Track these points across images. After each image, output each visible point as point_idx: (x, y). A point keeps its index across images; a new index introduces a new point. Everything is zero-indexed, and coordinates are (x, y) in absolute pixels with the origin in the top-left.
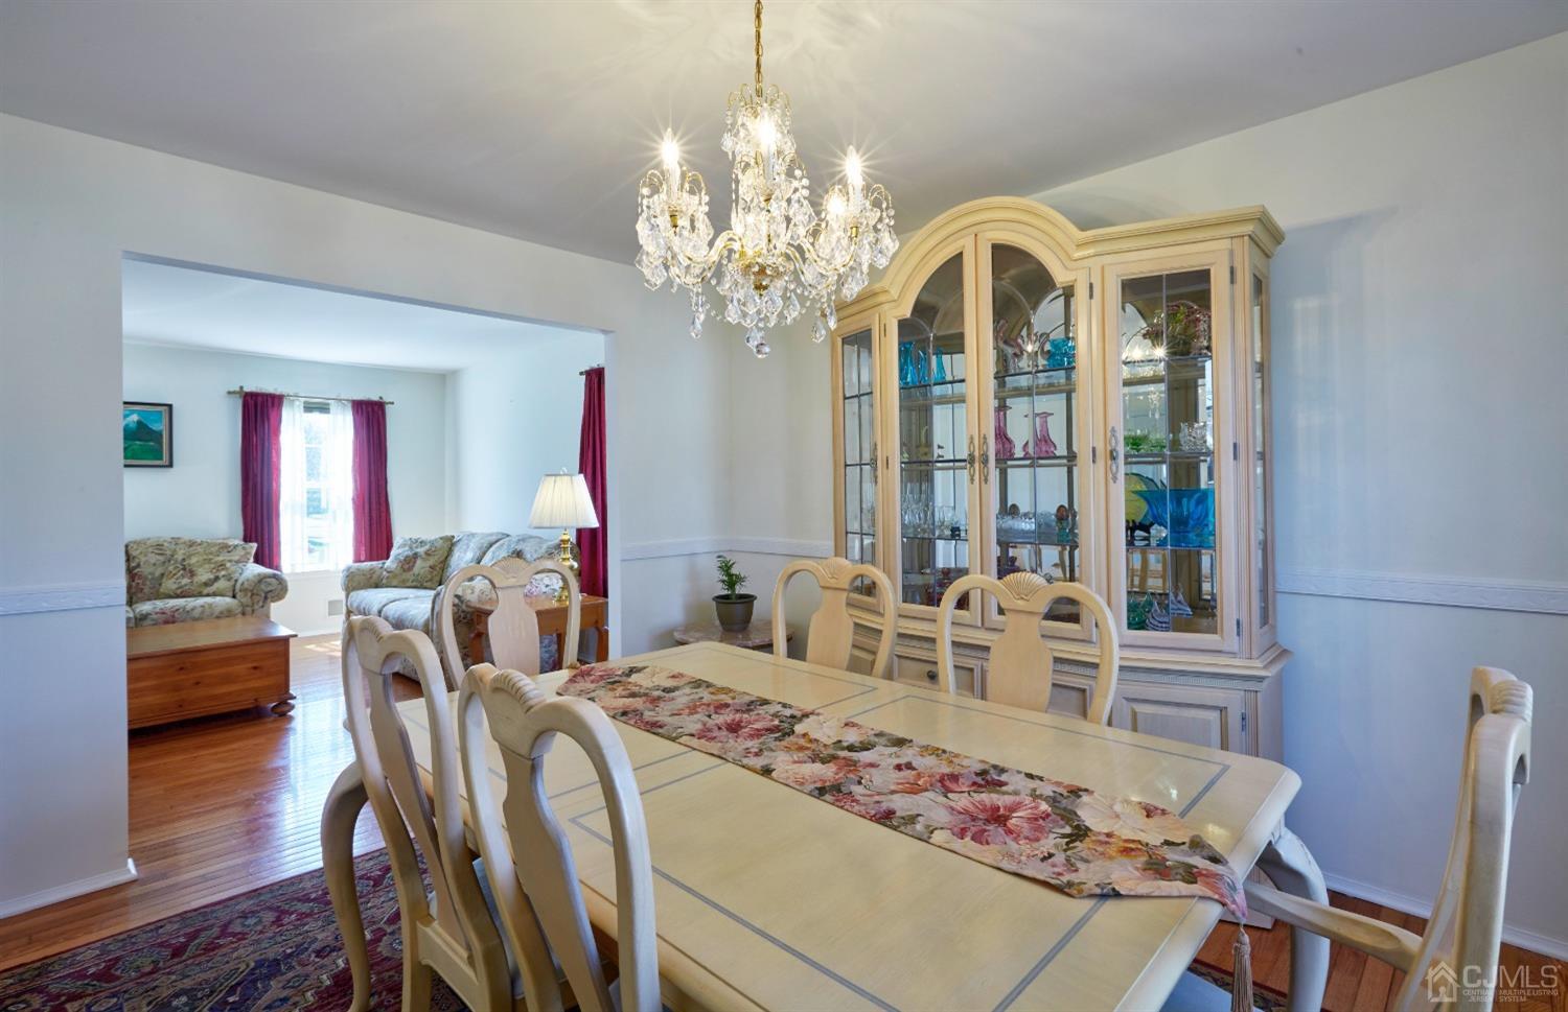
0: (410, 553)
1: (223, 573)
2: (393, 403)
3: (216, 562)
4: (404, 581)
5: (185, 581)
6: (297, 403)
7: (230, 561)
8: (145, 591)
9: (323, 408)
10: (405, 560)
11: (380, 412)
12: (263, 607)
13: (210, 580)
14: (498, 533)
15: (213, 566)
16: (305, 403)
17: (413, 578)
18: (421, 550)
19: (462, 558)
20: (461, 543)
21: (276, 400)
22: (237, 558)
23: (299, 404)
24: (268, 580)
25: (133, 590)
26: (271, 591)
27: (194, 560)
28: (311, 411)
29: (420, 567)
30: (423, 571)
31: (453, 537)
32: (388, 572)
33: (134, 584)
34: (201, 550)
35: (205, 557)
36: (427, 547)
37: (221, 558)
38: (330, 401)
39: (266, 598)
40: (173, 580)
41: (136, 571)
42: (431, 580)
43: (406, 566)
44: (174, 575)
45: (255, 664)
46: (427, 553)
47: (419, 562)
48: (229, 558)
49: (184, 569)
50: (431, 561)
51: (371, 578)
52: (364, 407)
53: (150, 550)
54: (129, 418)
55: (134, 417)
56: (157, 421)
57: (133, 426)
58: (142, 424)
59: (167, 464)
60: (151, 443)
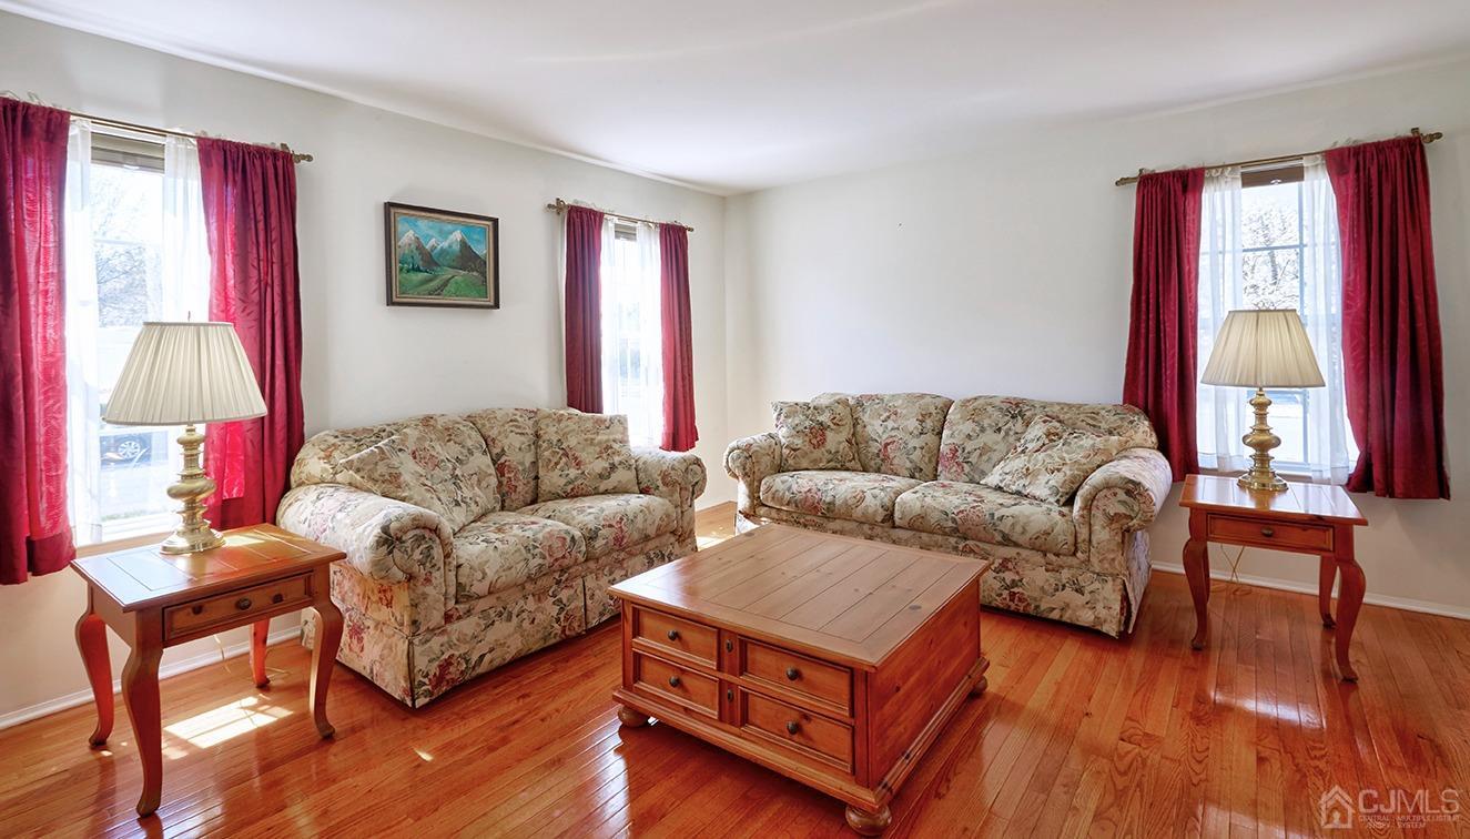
3: (600, 443)
4: (815, 461)
8: (519, 489)
15: (598, 449)
21: (598, 219)
25: (505, 489)
33: (505, 480)
40: (557, 472)
41: (502, 460)
44: (556, 464)
52: (671, 234)
54: (451, 237)
55: (457, 235)
56: (478, 241)
57: (456, 248)
58: (464, 245)
59: (492, 303)
60: (475, 273)
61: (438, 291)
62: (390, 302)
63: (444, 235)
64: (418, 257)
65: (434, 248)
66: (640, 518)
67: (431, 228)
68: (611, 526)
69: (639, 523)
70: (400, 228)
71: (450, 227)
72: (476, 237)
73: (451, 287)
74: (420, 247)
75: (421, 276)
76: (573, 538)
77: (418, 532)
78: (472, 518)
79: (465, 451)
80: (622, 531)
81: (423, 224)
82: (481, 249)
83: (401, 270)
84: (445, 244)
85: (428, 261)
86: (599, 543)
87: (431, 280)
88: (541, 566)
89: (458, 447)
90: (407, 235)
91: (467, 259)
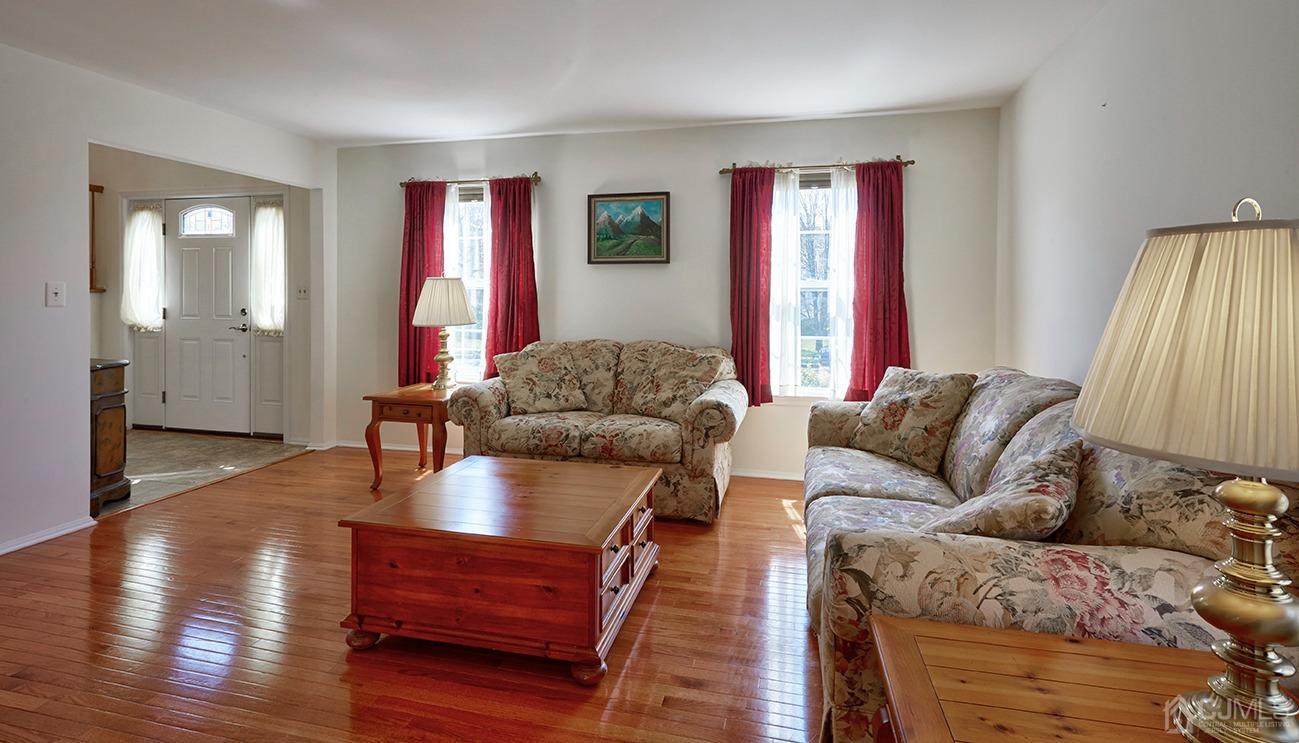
0: (898, 398)
1: (681, 392)
2: (913, 162)
3: (679, 377)
5: (651, 396)
6: (792, 177)
7: (692, 377)
9: (824, 182)
10: (889, 409)
11: (894, 178)
12: (703, 447)
13: (668, 398)
14: (1061, 383)
15: (675, 381)
16: (801, 176)
17: (897, 443)
18: (915, 395)
19: (982, 423)
20: (986, 391)
21: (767, 175)
22: (698, 374)
23: (794, 177)
24: (711, 411)
26: (713, 427)
27: (660, 373)
28: (809, 187)
29: (910, 424)
30: (912, 434)
31: (975, 378)
32: (865, 425)
33: (618, 391)
34: (670, 361)
35: (672, 369)
36: (925, 391)
37: (685, 373)
38: (831, 170)
39: (707, 436)
40: (643, 393)
41: (620, 378)
42: (924, 453)
43: (890, 420)
44: (645, 387)
45: (547, 583)
46: (924, 404)
47: (909, 414)
48: (691, 374)
49: (652, 382)
50: (927, 420)
51: (841, 429)
52: (872, 171)
53: (635, 355)
54: (634, 212)
55: (639, 210)
56: (655, 212)
57: (638, 219)
58: (643, 216)
59: (664, 259)
60: (652, 237)
61: (623, 253)
62: (590, 262)
63: (628, 211)
64: (610, 229)
65: (621, 221)
66: (636, 440)
67: (619, 208)
68: (604, 437)
69: (633, 443)
70: (598, 211)
71: (633, 205)
72: (653, 209)
73: (634, 248)
74: (611, 222)
75: (611, 242)
76: (568, 435)
77: (466, 399)
78: (557, 408)
79: (593, 366)
80: (612, 443)
81: (614, 206)
82: (657, 218)
83: (598, 239)
84: (629, 218)
85: (617, 231)
86: (588, 446)
87: (619, 245)
88: (538, 445)
89: (590, 363)
90: (603, 215)
91: (647, 226)
